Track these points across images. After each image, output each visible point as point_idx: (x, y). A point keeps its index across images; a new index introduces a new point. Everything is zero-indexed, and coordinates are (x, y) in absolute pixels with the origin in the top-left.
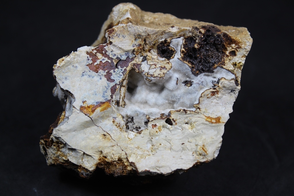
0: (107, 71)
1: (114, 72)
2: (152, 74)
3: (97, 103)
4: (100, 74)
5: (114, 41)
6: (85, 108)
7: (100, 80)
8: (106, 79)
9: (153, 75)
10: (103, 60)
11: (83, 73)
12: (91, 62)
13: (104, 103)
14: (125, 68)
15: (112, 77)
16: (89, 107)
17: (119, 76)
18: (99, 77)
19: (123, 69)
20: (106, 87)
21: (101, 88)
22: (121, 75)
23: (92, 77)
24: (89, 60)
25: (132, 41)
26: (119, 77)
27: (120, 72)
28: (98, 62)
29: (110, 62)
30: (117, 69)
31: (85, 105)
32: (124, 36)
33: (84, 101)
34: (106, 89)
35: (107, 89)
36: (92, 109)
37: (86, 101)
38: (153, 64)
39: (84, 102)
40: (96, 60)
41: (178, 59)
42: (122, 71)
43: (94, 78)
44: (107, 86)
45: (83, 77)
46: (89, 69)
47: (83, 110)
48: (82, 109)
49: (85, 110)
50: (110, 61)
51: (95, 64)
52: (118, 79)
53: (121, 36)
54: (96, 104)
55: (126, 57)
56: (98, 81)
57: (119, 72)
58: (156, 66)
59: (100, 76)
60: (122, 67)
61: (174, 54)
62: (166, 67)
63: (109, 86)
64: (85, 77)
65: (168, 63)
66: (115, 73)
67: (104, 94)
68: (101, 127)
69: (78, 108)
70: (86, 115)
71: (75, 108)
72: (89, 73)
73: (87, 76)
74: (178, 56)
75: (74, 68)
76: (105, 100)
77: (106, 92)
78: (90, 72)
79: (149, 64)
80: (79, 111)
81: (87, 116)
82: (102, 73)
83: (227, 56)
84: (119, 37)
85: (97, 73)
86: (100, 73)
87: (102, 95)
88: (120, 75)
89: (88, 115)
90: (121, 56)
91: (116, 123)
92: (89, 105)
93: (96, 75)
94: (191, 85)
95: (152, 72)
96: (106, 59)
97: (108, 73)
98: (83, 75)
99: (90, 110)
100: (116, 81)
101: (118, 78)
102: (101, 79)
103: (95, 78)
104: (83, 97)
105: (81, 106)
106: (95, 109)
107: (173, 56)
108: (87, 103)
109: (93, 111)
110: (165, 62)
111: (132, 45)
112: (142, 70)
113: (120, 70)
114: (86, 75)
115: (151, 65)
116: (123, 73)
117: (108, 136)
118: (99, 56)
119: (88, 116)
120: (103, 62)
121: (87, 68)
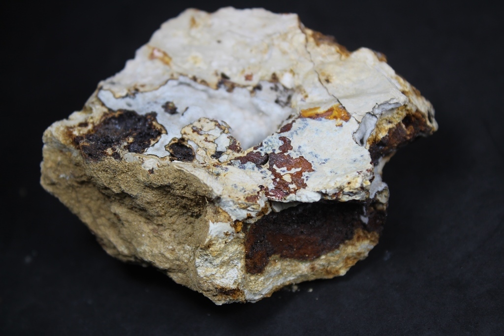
0: (286, 154)
1: (274, 150)
2: (217, 128)
3: (321, 120)
4: (298, 153)
5: (254, 187)
6: (342, 118)
7: (301, 145)
8: (292, 144)
9: (217, 125)
10: (284, 171)
11: (324, 163)
12: (305, 174)
13: (311, 117)
14: (255, 151)
15: (281, 143)
16: (336, 117)
17: (269, 143)
18: (301, 150)
19: (258, 150)
20: (297, 134)
21: (305, 135)
22: (265, 143)
23: (313, 153)
24: (307, 177)
25: (225, 176)
26: (270, 141)
27: (265, 148)
28: (293, 171)
29: (274, 165)
30: (269, 152)
31: (339, 121)
32: (233, 186)
33: (338, 127)
34: (298, 131)
35: (296, 132)
36: (331, 114)
37: (337, 126)
38: (209, 142)
39: (341, 126)
40: (295, 174)
41: (167, 133)
42: (261, 148)
43: (310, 151)
44: (295, 135)
45: (327, 158)
46: (312, 165)
47: (346, 116)
48: (347, 118)
49: (343, 115)
50: (275, 167)
51: (299, 170)
52: (274, 139)
53: (239, 189)
54: (323, 119)
55: (245, 165)
56: (305, 145)
57: (267, 149)
58: (206, 138)
59: (299, 151)
60: (259, 153)
61: (170, 144)
62: (192, 130)
63: (292, 134)
64: (323, 157)
65: (185, 133)
66: (273, 148)
67: (304, 127)
68: (329, 94)
69: (352, 120)
70: (344, 108)
71: (357, 121)
72: (315, 160)
73: (319, 157)
74: (165, 139)
75: (335, 171)
76: (306, 120)
77: (300, 128)
78: (313, 162)
79: (216, 145)
80: (354, 115)
81: (343, 106)
82: (295, 153)
83: (93, 123)
84: (243, 189)
85: (302, 157)
86: (297, 155)
87: (308, 127)
88: (267, 143)
89: (340, 106)
90: (253, 169)
91: (304, 95)
92: (335, 119)
93: (305, 154)
94: (168, 103)
95: (216, 131)
96: (278, 170)
97: (284, 151)
98: (326, 160)
99: (335, 113)
100: (278, 137)
101: (272, 140)
102: (300, 147)
103: (308, 151)
104: (338, 133)
105: (346, 122)
106: (327, 112)
107: (173, 142)
108: (336, 124)
109: (331, 110)
110: (189, 137)
111: (228, 171)
112: (231, 140)
113: (264, 150)
114: (321, 160)
115: (212, 142)
116: (261, 145)
117: (323, 78)
118: (287, 178)
119: (341, 104)
120: (285, 168)
121: (314, 167)
